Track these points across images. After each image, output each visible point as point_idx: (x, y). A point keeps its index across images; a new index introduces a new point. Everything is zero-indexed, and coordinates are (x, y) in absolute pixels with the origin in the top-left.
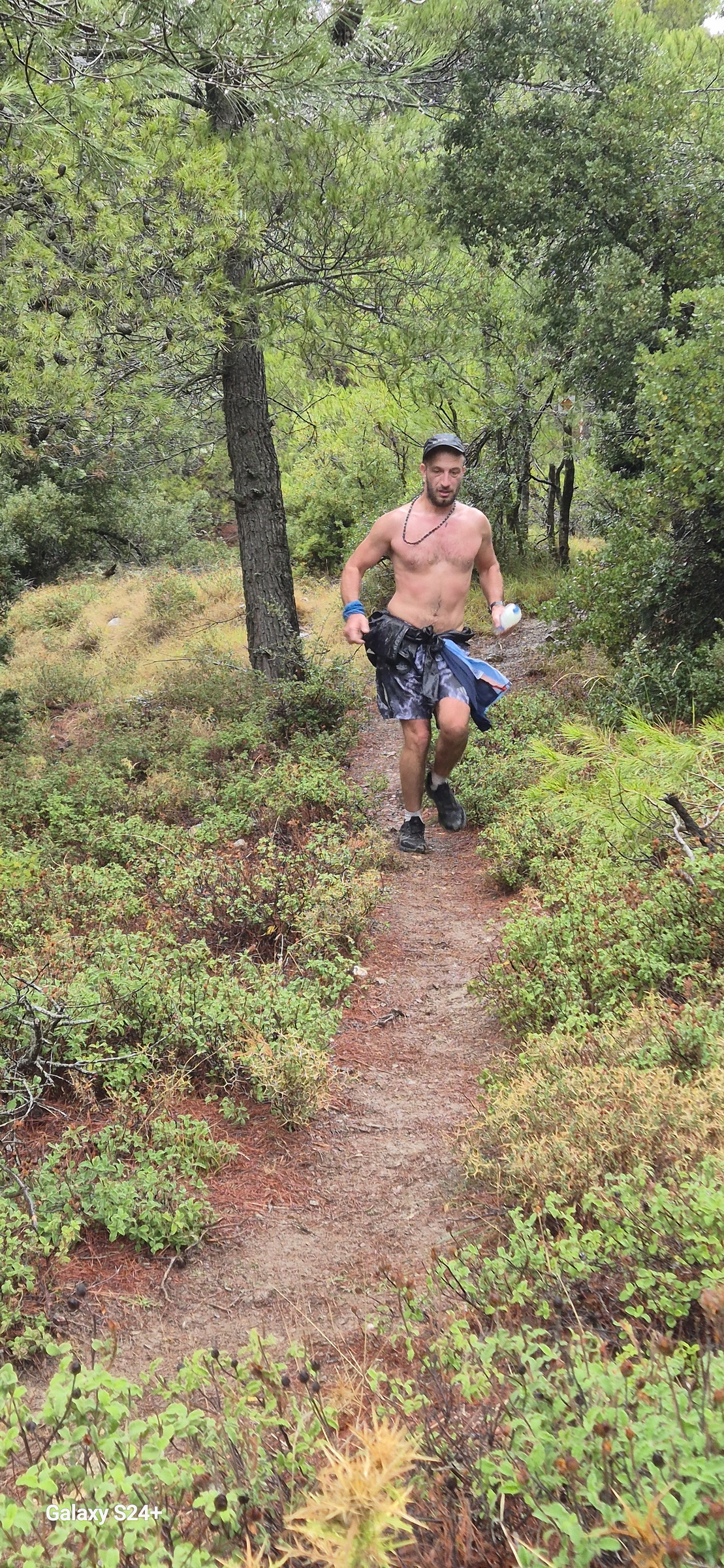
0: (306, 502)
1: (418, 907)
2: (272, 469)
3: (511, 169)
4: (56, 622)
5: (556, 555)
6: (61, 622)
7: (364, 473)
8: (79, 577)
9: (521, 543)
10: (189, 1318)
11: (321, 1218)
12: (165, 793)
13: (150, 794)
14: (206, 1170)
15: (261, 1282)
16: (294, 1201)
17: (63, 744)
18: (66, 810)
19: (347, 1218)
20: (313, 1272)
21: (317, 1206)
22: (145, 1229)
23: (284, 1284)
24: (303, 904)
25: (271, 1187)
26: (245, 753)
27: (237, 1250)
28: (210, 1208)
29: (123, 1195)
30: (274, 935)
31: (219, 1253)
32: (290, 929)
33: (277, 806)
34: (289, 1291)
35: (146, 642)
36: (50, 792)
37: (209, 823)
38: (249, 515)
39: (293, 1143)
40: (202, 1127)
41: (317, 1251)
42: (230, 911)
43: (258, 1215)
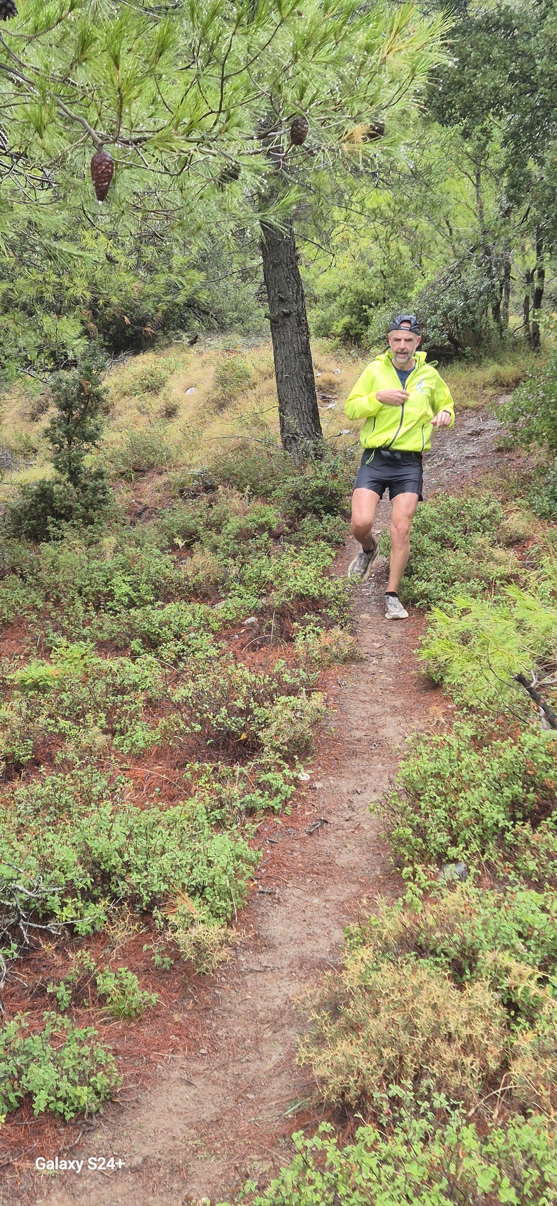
0: (341, 289)
1: (364, 702)
3: (476, 67)
4: (148, 388)
5: (529, 339)
6: (153, 388)
7: (386, 266)
8: (170, 344)
9: (502, 330)
10: (81, 1185)
11: (205, 1067)
12: (201, 573)
13: (190, 573)
14: (133, 1017)
15: (141, 1145)
16: (189, 1050)
17: (140, 507)
18: (126, 588)
19: (224, 1066)
20: (183, 1132)
21: (205, 1055)
22: (61, 1104)
23: (157, 1147)
24: (267, 719)
25: (176, 1036)
26: (266, 535)
27: (133, 1108)
28: (116, 1074)
29: (46, 1077)
30: (246, 740)
31: (119, 1113)
32: (257, 737)
33: (276, 599)
34: (158, 1156)
35: (212, 412)
36: (117, 570)
37: (230, 603)
38: (281, 330)
39: (202, 987)
40: (132, 980)
41: (193, 1106)
42: (214, 722)
43: (159, 1066)
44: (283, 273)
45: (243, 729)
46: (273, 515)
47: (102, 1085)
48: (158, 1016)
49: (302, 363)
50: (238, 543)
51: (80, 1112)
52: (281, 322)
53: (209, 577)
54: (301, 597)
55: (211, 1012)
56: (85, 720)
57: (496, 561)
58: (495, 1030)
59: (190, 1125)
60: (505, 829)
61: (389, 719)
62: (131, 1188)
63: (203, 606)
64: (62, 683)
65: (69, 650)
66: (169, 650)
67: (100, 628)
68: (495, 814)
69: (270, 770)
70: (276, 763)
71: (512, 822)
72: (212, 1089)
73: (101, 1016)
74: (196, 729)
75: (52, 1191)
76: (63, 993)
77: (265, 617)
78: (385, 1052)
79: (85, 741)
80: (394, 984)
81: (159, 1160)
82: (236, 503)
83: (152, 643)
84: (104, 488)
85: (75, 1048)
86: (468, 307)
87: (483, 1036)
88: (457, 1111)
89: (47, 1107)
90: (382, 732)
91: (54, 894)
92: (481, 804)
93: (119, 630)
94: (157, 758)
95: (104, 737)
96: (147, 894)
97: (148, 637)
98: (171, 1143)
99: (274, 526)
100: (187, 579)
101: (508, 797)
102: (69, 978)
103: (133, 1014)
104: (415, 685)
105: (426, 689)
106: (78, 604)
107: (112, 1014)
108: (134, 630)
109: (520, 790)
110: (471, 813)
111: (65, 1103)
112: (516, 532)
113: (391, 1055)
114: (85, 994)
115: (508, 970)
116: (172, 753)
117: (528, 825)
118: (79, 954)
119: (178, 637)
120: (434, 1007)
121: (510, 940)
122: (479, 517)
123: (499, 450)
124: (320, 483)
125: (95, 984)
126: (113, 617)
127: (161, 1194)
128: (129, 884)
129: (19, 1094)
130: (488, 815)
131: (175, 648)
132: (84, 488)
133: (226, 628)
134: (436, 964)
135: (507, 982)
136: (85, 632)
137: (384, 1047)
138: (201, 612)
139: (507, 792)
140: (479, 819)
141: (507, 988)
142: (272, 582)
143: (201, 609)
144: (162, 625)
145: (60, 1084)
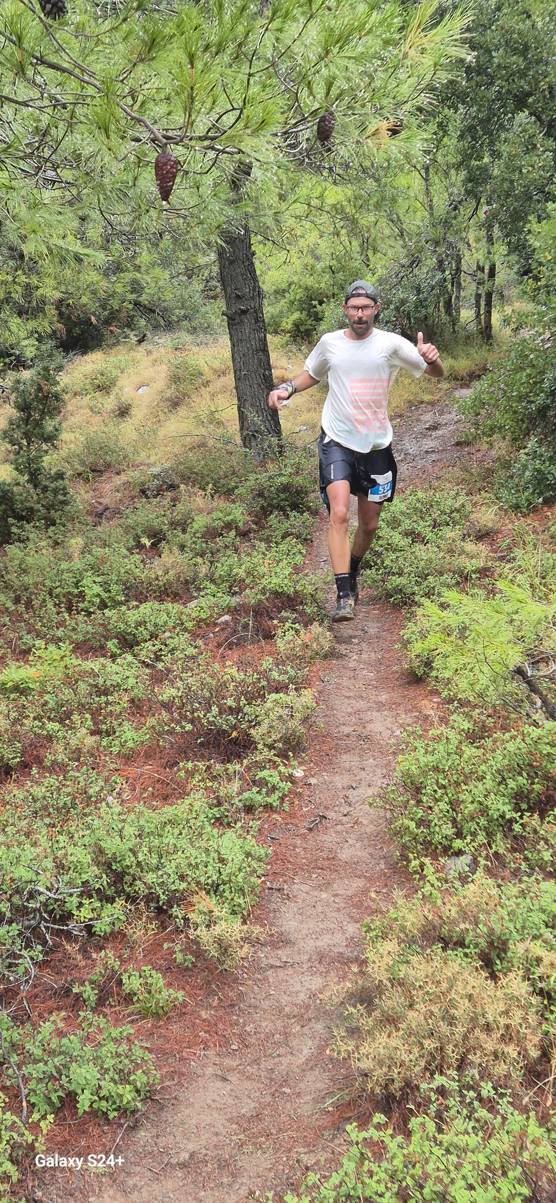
0: (290, 285)
1: (348, 698)
2: (254, 289)
4: (99, 388)
5: (481, 333)
6: (104, 387)
7: (334, 262)
8: (118, 343)
9: (454, 324)
10: (131, 1182)
11: (238, 1062)
12: (171, 572)
13: (160, 573)
14: (160, 1015)
15: (185, 1141)
16: (220, 1046)
17: (101, 508)
18: (97, 589)
19: (256, 1062)
20: (224, 1127)
21: (236, 1050)
22: (104, 1103)
23: (202, 1142)
24: (257, 716)
25: (205, 1032)
26: (233, 533)
27: (173, 1105)
28: (154, 1072)
29: (89, 1077)
30: (237, 738)
31: (159, 1110)
32: (248, 735)
33: (251, 597)
34: (204, 1151)
35: (166, 410)
36: (86, 571)
37: (203, 602)
38: (238, 327)
39: (225, 984)
40: (158, 979)
41: (230, 1101)
42: (204, 721)
43: (192, 1063)
44: (239, 270)
45: (234, 728)
46: (238, 513)
47: (141, 1083)
48: (184, 1014)
49: (260, 360)
50: (206, 542)
51: (123, 1111)
52: (238, 320)
53: (180, 577)
54: (277, 594)
55: (237, 1008)
56: (72, 722)
57: (467, 554)
58: (533, 1019)
59: (231, 1120)
60: (511, 821)
61: (375, 714)
62: (181, 1184)
63: (176, 605)
64: (43, 684)
65: (48, 652)
66: (147, 650)
67: (74, 629)
68: (501, 806)
69: (265, 767)
70: (270, 761)
71: (519, 814)
72: (248, 1084)
73: (129, 1016)
74: (187, 729)
75: (103, 1188)
76: (90, 994)
77: (240, 615)
78: (426, 1043)
79: (74, 742)
80: (427, 976)
81: (206, 1155)
82: (200, 501)
83: (128, 643)
84: (64, 489)
85: (111, 1046)
86: (421, 302)
87: (521, 1025)
88: (505, 1100)
89: (91, 1106)
90: (370, 727)
91: (71, 895)
92: (486, 796)
93: (94, 631)
94: (146, 758)
95: (94, 738)
96: (163, 893)
97: (124, 637)
98: (215, 1138)
99: (240, 524)
100: (157, 579)
101: (512, 789)
102: (94, 978)
103: (161, 1012)
104: (397, 679)
105: (409, 683)
106: (50, 605)
107: (139, 1013)
108: (108, 630)
109: (525, 781)
110: (476, 804)
111: (107, 1101)
112: (485, 525)
113: (432, 1046)
114: (110, 994)
115: (539, 960)
116: (161, 752)
117: (536, 816)
118: (103, 953)
119: (154, 636)
120: (470, 997)
121: (538, 930)
122: (448, 511)
123: (458, 444)
124: (284, 480)
125: (120, 983)
126: (86, 618)
127: (212, 1189)
128: (145, 884)
129: (60, 1093)
130: (494, 807)
131: (154, 648)
132: (45, 489)
133: (200, 627)
134: (466, 955)
135: (539, 971)
136: (59, 633)
137: (424, 1037)
138: (174, 611)
139: (512, 784)
140: (484, 811)
141: (539, 977)
142: (244, 581)
143: (174, 608)
144: (139, 624)
145: (102, 1083)
